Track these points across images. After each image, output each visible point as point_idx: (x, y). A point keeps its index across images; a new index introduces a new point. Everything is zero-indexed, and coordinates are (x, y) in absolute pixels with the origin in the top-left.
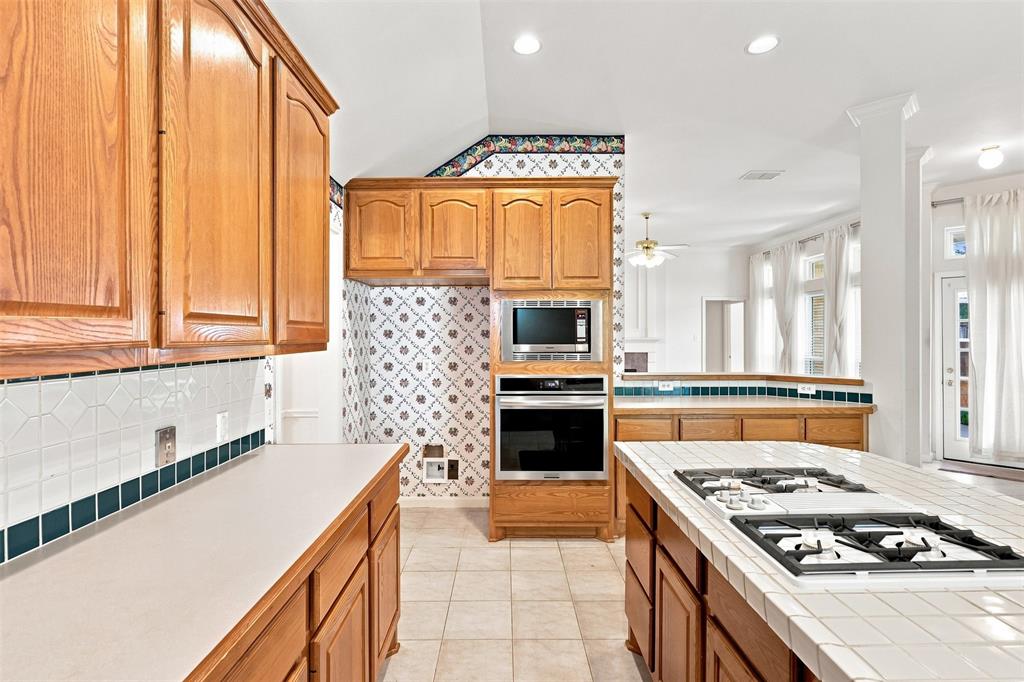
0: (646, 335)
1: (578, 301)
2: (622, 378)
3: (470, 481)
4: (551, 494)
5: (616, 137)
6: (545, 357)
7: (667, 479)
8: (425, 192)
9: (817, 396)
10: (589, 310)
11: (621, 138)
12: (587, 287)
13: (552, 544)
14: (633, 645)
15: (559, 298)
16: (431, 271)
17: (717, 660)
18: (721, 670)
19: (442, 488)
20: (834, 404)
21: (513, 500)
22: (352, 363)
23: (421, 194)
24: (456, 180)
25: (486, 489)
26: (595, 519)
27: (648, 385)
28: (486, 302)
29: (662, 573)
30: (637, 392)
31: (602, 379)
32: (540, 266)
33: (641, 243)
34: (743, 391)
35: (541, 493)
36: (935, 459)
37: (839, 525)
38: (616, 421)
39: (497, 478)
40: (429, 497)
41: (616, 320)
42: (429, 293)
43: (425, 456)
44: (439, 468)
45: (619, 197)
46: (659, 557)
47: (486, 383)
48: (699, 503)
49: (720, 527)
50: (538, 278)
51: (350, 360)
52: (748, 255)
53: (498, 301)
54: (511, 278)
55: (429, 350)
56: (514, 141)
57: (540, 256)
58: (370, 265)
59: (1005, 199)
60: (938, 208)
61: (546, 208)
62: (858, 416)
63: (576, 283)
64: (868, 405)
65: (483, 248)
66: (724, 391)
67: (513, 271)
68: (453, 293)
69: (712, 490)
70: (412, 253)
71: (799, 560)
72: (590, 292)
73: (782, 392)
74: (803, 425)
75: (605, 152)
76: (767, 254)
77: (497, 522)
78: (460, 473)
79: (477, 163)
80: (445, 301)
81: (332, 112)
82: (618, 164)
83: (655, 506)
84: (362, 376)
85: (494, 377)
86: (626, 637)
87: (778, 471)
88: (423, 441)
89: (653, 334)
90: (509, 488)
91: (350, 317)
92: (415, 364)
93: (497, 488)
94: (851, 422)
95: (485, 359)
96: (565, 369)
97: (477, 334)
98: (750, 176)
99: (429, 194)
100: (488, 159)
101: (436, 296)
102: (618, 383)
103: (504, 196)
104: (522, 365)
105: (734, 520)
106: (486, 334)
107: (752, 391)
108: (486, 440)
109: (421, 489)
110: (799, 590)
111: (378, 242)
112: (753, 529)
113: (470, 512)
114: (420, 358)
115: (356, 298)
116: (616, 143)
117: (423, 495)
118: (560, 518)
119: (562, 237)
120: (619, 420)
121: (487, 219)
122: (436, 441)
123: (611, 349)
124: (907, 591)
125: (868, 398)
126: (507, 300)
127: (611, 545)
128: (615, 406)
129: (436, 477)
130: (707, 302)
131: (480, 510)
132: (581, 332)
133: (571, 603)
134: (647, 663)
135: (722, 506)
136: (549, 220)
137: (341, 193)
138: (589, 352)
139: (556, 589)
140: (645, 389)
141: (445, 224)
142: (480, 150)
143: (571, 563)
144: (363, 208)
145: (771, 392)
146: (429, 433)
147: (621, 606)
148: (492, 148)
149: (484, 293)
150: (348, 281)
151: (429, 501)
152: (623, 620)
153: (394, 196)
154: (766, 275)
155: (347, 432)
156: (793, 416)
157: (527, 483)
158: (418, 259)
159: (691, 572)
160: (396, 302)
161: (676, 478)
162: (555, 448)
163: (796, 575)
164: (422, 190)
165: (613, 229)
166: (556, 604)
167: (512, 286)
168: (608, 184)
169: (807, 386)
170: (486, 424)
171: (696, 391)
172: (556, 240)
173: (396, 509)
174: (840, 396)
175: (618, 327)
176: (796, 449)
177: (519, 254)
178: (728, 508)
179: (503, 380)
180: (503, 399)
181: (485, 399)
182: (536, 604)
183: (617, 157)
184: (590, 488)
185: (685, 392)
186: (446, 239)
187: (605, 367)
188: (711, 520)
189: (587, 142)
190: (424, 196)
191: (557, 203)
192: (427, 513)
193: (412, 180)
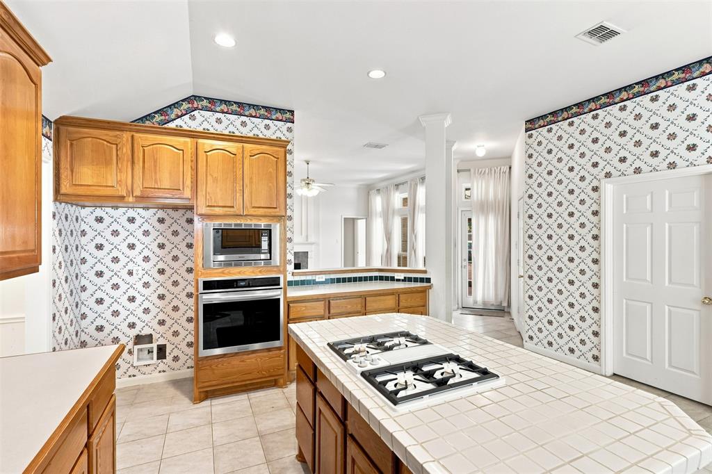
0: (307, 240)
1: (263, 224)
2: (293, 275)
3: (176, 359)
4: (243, 361)
5: (289, 111)
6: (238, 264)
7: (322, 348)
8: (137, 135)
9: (405, 280)
10: (270, 230)
11: (292, 112)
12: (269, 214)
13: (243, 397)
14: (301, 457)
15: (249, 222)
16: (142, 198)
17: (353, 461)
18: (355, 466)
19: (152, 368)
20: (413, 285)
21: (213, 369)
22: (62, 274)
23: (133, 136)
24: (160, 128)
25: (191, 363)
26: (274, 373)
27: (309, 278)
28: (190, 221)
29: (320, 410)
30: (303, 283)
31: (279, 278)
32: (234, 198)
33: (304, 180)
34: (366, 279)
35: (235, 361)
36: (458, 308)
37: (415, 367)
38: (289, 305)
39: (200, 356)
40: (140, 377)
41: (289, 235)
42: (139, 213)
43: (136, 344)
44: (149, 352)
45: (291, 152)
46: (318, 399)
47: (190, 283)
48: (342, 364)
49: (355, 379)
50: (233, 207)
51: (60, 272)
52: (369, 189)
53: (201, 224)
54: (211, 206)
55: (139, 259)
56: (213, 103)
57: (234, 191)
58: (81, 191)
59: (487, 171)
60: (461, 173)
61: (239, 156)
62: (424, 291)
63: (261, 211)
64: (428, 284)
65: (188, 182)
66: (355, 279)
67: (213, 201)
68: (161, 214)
69: (350, 355)
70: (124, 182)
71: (396, 395)
72: (272, 218)
73: (387, 279)
74: (397, 298)
75: (281, 120)
76: (378, 190)
77: (200, 388)
78: (167, 354)
79: (182, 115)
80: (154, 221)
81: (44, 64)
82: (290, 130)
83: (315, 367)
84: (72, 285)
85: (197, 280)
86: (297, 452)
87: (386, 336)
88: (134, 332)
89: (311, 239)
90: (210, 361)
91: (60, 234)
92: (126, 270)
93: (199, 363)
94: (421, 294)
95: (189, 264)
96: (253, 272)
97: (183, 246)
98: (369, 145)
99: (140, 137)
100: (192, 113)
101: (146, 217)
102: (290, 278)
103: (206, 146)
104: (220, 270)
105: (363, 374)
106: (190, 246)
107: (371, 278)
108: (191, 326)
109: (132, 371)
110: (396, 414)
111: (90, 172)
112: (372, 379)
113: (177, 383)
114: (131, 266)
115: (66, 218)
116: (288, 115)
117: (134, 376)
118: (250, 377)
119: (251, 179)
120: (291, 305)
121: (192, 161)
122: (146, 331)
123: (285, 255)
124: (445, 402)
125: (428, 280)
126: (208, 222)
127: (285, 390)
128: (288, 295)
129: (146, 359)
130: (345, 219)
131: (185, 379)
132: (265, 245)
133: (258, 438)
134: (311, 468)
135: (355, 366)
136: (241, 166)
137: (50, 128)
138: (270, 259)
139: (247, 430)
140: (307, 280)
141: (155, 161)
142: (185, 106)
143: (257, 409)
144: (74, 142)
145: (381, 278)
146: (139, 325)
147: (293, 432)
148: (195, 105)
149: (188, 214)
150: (58, 203)
151: (140, 380)
152: (294, 442)
153: (107, 135)
154: (378, 202)
155: (57, 334)
156: (392, 294)
157: (224, 356)
158: (130, 188)
159: (338, 408)
160: (107, 220)
161: (328, 348)
162: (244, 323)
163: (395, 405)
164: (134, 134)
165: (287, 174)
166: (247, 441)
167: (213, 212)
168: (282, 144)
169: (399, 274)
170: (191, 314)
171: (338, 280)
172: (247, 181)
173: (113, 399)
174: (416, 280)
175: (290, 240)
176: (394, 318)
177: (218, 190)
178: (359, 366)
179: (205, 283)
180: (205, 297)
181: (189, 295)
182: (231, 445)
183: (289, 125)
184: (271, 353)
185: (332, 281)
186: (156, 173)
187: (281, 269)
188: (350, 376)
189: (268, 112)
190: (135, 138)
191: (247, 154)
192: (138, 389)
193: (124, 124)
